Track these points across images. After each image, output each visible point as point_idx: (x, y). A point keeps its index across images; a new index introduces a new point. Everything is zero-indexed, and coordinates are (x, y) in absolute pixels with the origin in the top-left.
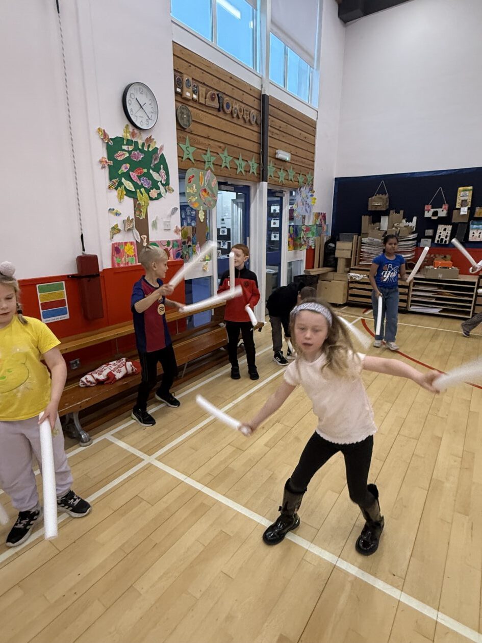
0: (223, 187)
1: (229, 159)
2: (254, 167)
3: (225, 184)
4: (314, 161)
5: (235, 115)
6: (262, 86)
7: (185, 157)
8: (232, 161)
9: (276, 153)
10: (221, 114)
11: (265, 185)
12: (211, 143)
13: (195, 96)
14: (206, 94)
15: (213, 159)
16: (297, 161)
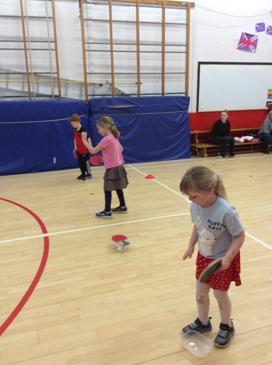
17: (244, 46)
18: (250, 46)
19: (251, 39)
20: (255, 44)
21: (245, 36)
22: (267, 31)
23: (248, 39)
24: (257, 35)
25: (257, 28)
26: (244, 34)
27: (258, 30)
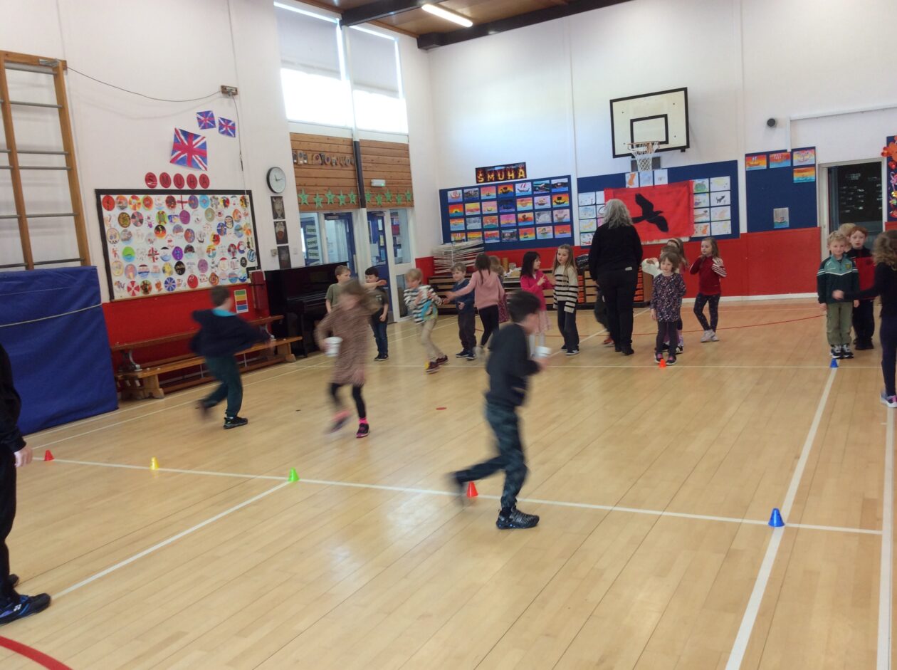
0: (329, 217)
1: (333, 196)
2: (353, 197)
3: (331, 215)
4: (411, 180)
5: (334, 164)
6: (352, 135)
7: (303, 202)
8: (335, 197)
9: (371, 183)
10: (324, 167)
11: (364, 211)
12: (318, 188)
13: (306, 161)
14: (312, 156)
15: (321, 200)
16: (392, 184)
17: (182, 156)
18: (193, 157)
19: (194, 142)
20: (202, 152)
21: (182, 137)
22: (220, 129)
23: (188, 142)
24: (202, 136)
25: (200, 122)
26: (180, 132)
27: (202, 125)
